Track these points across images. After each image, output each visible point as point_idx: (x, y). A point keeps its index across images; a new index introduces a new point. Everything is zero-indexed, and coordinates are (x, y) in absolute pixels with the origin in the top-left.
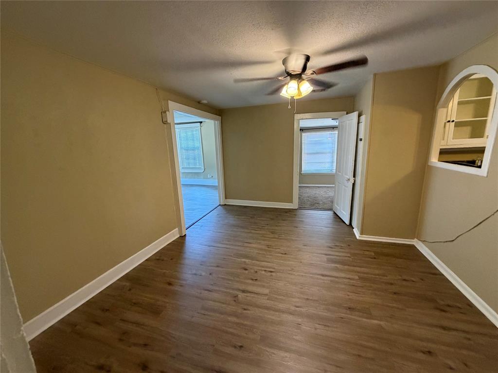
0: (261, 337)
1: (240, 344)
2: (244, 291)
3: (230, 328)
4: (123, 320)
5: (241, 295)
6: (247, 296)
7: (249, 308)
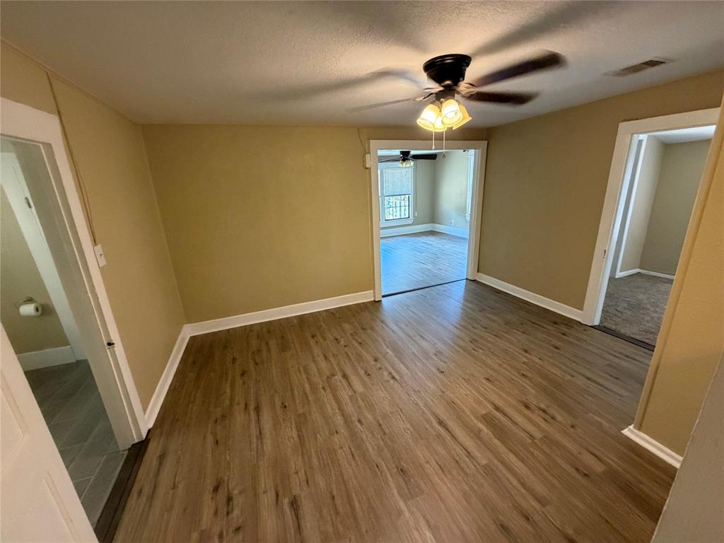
0: (303, 414)
1: (287, 405)
2: (345, 376)
3: (298, 391)
4: (267, 343)
5: (339, 377)
6: (341, 382)
7: (328, 391)
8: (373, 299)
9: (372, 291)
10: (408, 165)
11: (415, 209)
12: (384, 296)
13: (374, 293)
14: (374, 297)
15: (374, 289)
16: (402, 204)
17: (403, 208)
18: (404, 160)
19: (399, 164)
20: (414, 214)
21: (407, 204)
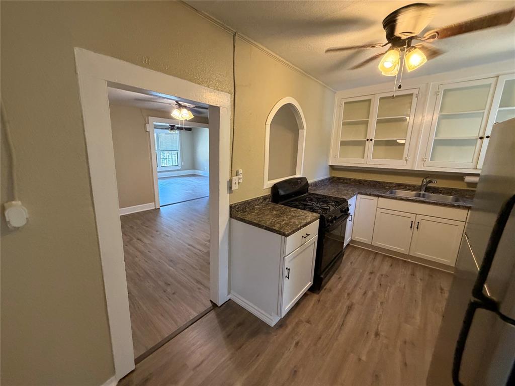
8: (154, 208)
9: (153, 203)
10: (174, 132)
11: (182, 160)
12: (161, 206)
13: (155, 204)
14: (155, 206)
15: (155, 202)
16: (173, 157)
17: (174, 159)
18: (172, 129)
19: (169, 131)
20: (181, 163)
21: (176, 157)
